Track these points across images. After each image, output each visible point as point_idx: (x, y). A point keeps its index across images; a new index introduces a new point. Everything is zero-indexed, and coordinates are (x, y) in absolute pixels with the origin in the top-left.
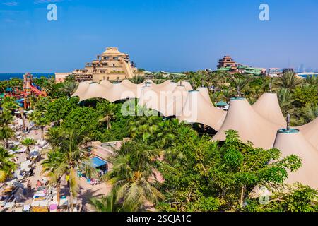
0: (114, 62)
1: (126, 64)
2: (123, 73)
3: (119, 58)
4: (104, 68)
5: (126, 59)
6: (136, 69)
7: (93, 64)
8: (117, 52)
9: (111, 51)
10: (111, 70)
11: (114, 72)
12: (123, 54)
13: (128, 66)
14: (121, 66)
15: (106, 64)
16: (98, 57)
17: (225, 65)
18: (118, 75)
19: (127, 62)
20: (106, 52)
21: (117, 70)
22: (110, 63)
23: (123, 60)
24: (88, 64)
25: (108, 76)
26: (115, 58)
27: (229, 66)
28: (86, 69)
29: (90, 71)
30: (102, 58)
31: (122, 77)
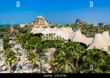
2: (44, 24)
4: (37, 23)
7: (34, 21)
8: (42, 17)
9: (40, 17)
11: (41, 24)
12: (44, 18)
13: (46, 22)
14: (43, 22)
15: (38, 21)
16: (35, 19)
17: (78, 22)
19: (45, 20)
20: (38, 17)
22: (40, 21)
24: (32, 21)
25: (39, 25)
26: (41, 19)
27: (80, 22)
28: (31, 23)
29: (32, 24)
30: (37, 19)
31: (44, 26)
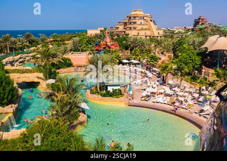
0: (141, 21)
1: (151, 22)
2: (149, 29)
3: (145, 18)
4: (135, 26)
5: (151, 19)
6: (156, 26)
7: (124, 23)
8: (142, 13)
9: (138, 12)
10: (140, 27)
11: (142, 29)
12: (149, 15)
13: (152, 23)
14: (146, 24)
15: (135, 23)
16: (127, 17)
17: (200, 23)
18: (146, 32)
19: (151, 21)
20: (133, 13)
21: (144, 27)
22: (138, 22)
23: (149, 19)
24: (119, 23)
25: (138, 32)
26: (141, 18)
27: (203, 24)
28: (117, 26)
29: (121, 28)
30: (130, 18)
31: (148, 33)
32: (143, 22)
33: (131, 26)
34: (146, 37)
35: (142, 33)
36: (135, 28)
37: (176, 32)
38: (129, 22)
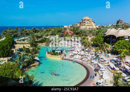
2: (91, 25)
6: (95, 24)
7: (80, 22)
8: (88, 18)
9: (86, 18)
11: (88, 25)
12: (91, 19)
13: (93, 23)
15: (85, 22)
17: (120, 22)
19: (92, 21)
20: (84, 18)
21: (89, 24)
22: (86, 22)
23: (91, 21)
24: (78, 22)
25: (86, 26)
26: (88, 20)
28: (77, 24)
29: (79, 25)
30: (83, 20)
31: (91, 27)
32: (88, 22)
33: (83, 24)
34: (89, 29)
35: (88, 27)
36: (84, 25)
37: (105, 27)
38: (82, 22)
